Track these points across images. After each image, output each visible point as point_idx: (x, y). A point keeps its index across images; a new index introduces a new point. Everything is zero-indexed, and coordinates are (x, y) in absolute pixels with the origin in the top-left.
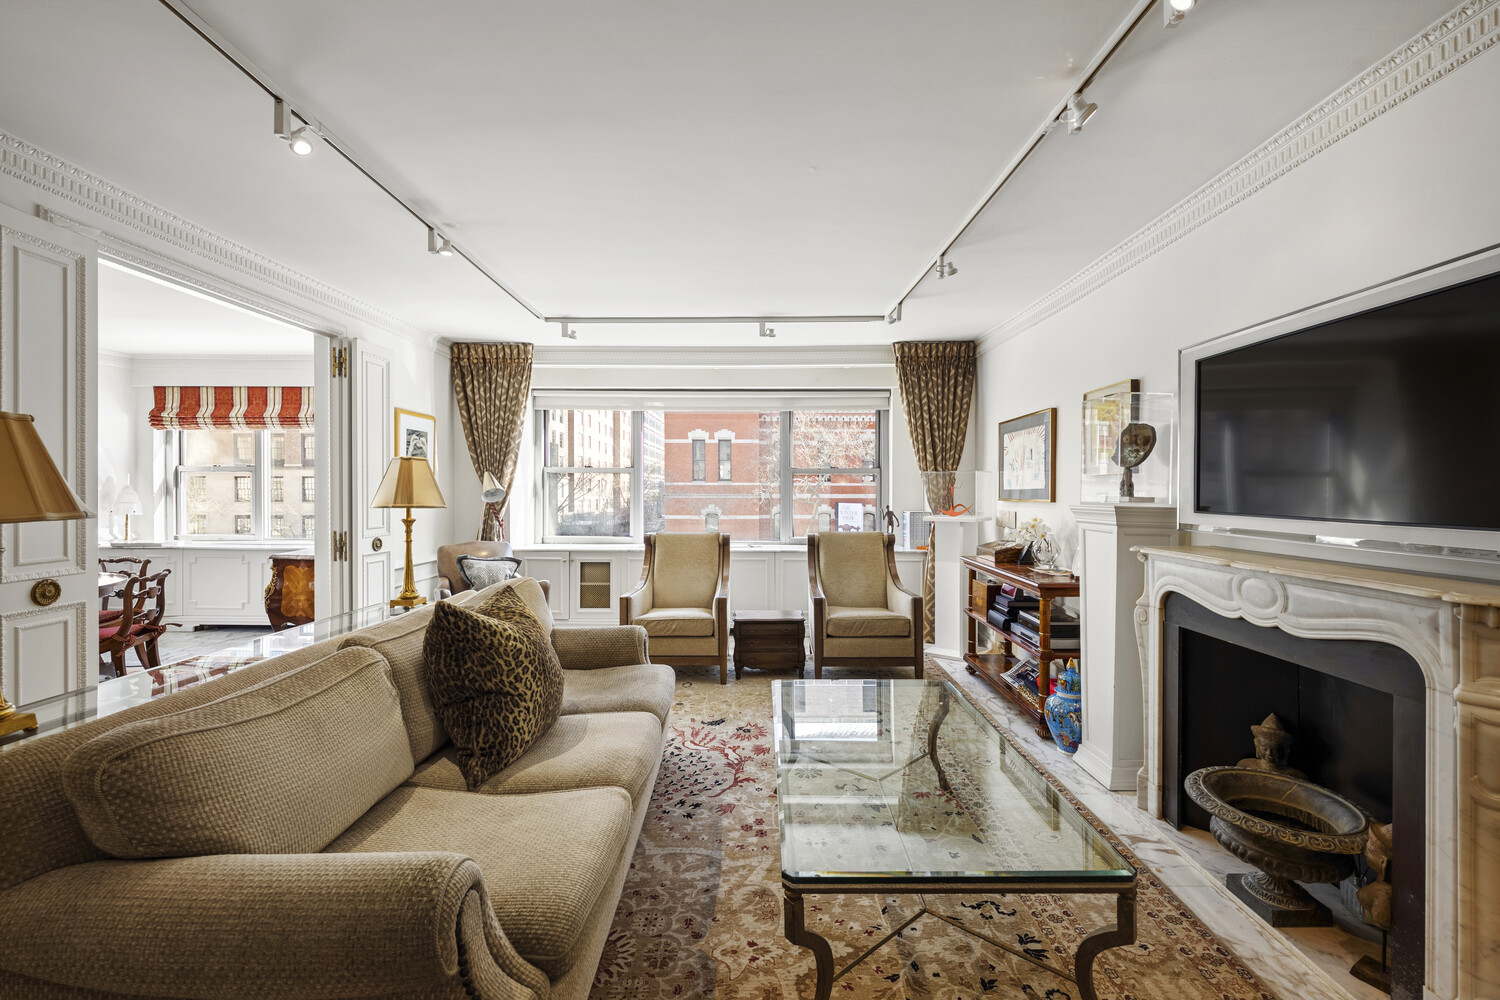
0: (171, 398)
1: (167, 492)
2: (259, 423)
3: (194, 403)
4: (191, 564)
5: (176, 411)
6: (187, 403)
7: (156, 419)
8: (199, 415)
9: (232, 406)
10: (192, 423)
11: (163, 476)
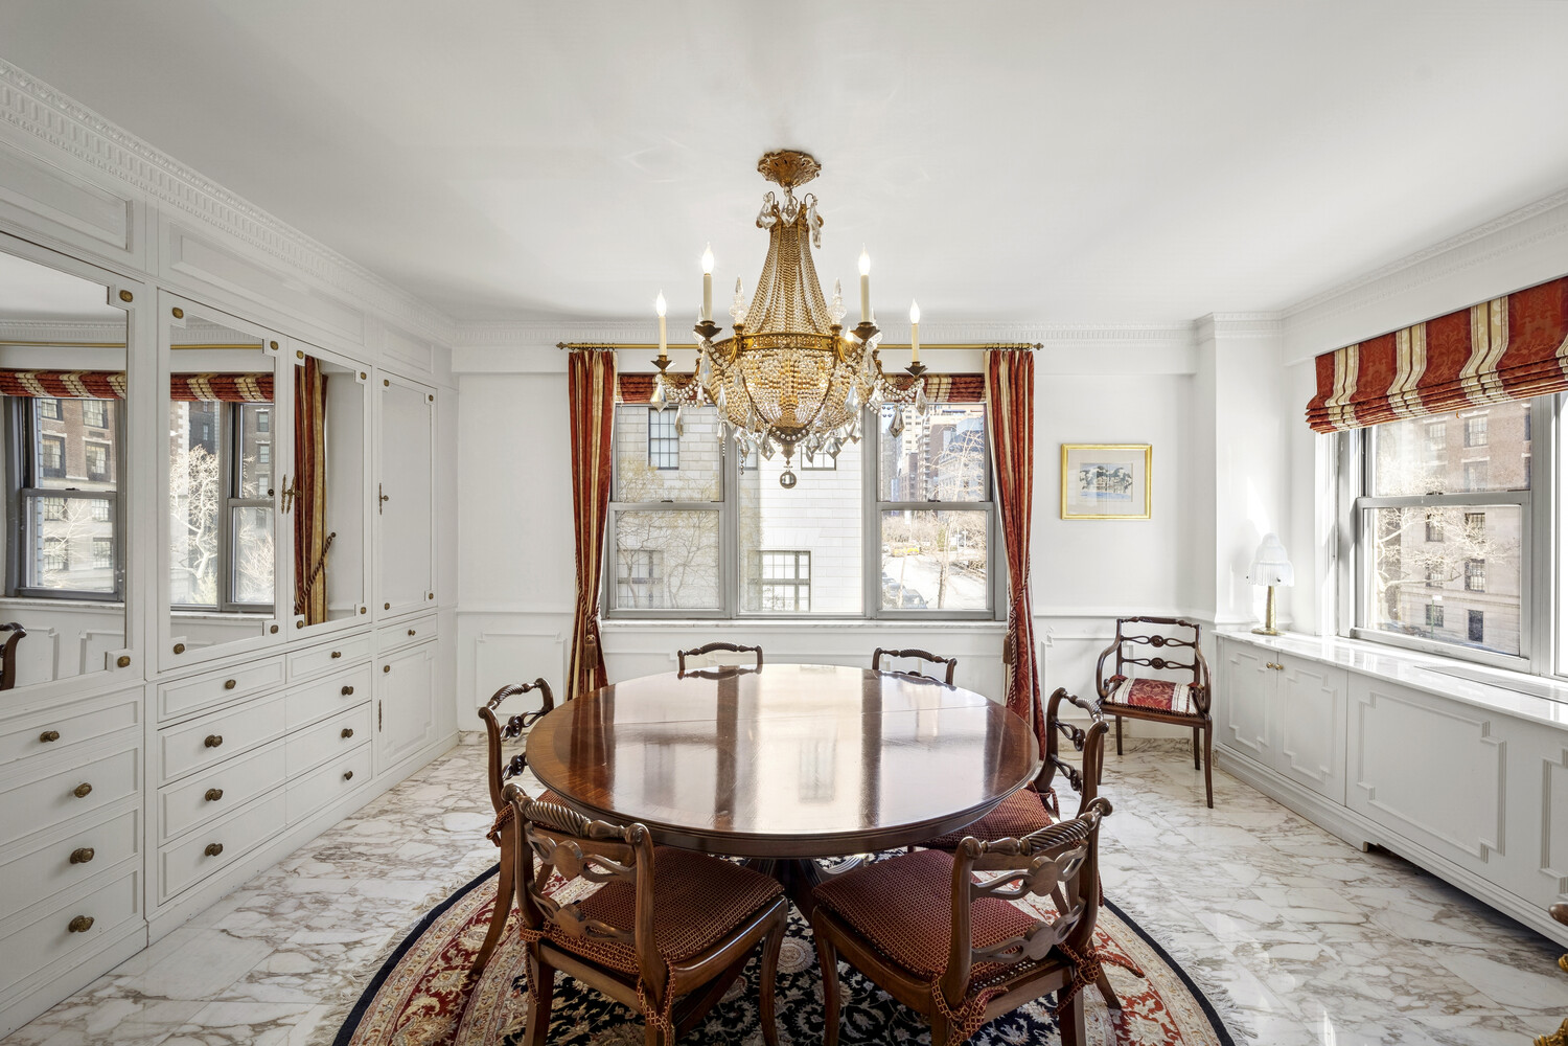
0: (1342, 369)
1: (1340, 554)
2: (1541, 376)
3: (1383, 368)
4: (1362, 705)
5: (1350, 391)
6: (1371, 371)
7: (1318, 415)
8: (1394, 389)
9: (1469, 352)
10: (1380, 409)
11: (1332, 521)
